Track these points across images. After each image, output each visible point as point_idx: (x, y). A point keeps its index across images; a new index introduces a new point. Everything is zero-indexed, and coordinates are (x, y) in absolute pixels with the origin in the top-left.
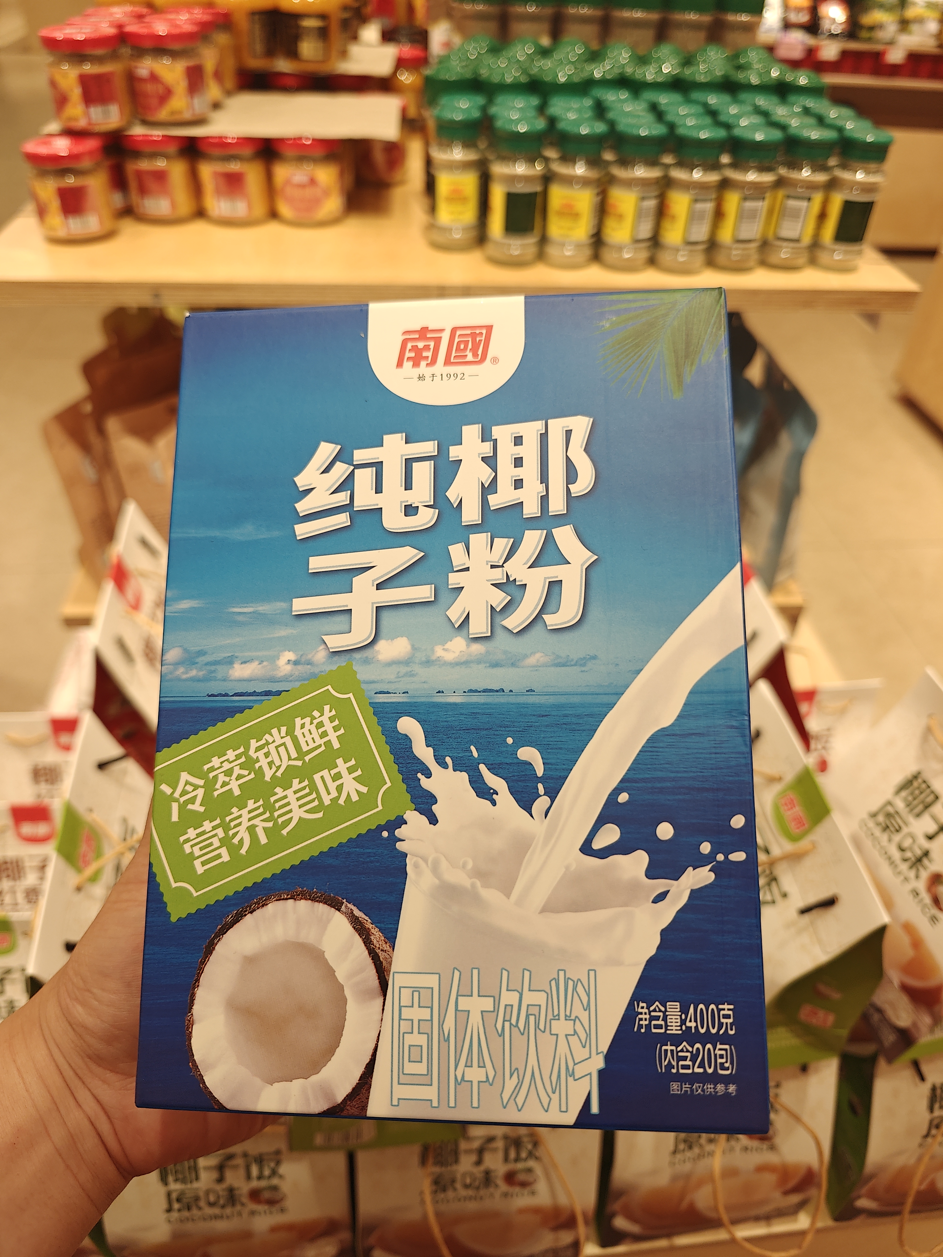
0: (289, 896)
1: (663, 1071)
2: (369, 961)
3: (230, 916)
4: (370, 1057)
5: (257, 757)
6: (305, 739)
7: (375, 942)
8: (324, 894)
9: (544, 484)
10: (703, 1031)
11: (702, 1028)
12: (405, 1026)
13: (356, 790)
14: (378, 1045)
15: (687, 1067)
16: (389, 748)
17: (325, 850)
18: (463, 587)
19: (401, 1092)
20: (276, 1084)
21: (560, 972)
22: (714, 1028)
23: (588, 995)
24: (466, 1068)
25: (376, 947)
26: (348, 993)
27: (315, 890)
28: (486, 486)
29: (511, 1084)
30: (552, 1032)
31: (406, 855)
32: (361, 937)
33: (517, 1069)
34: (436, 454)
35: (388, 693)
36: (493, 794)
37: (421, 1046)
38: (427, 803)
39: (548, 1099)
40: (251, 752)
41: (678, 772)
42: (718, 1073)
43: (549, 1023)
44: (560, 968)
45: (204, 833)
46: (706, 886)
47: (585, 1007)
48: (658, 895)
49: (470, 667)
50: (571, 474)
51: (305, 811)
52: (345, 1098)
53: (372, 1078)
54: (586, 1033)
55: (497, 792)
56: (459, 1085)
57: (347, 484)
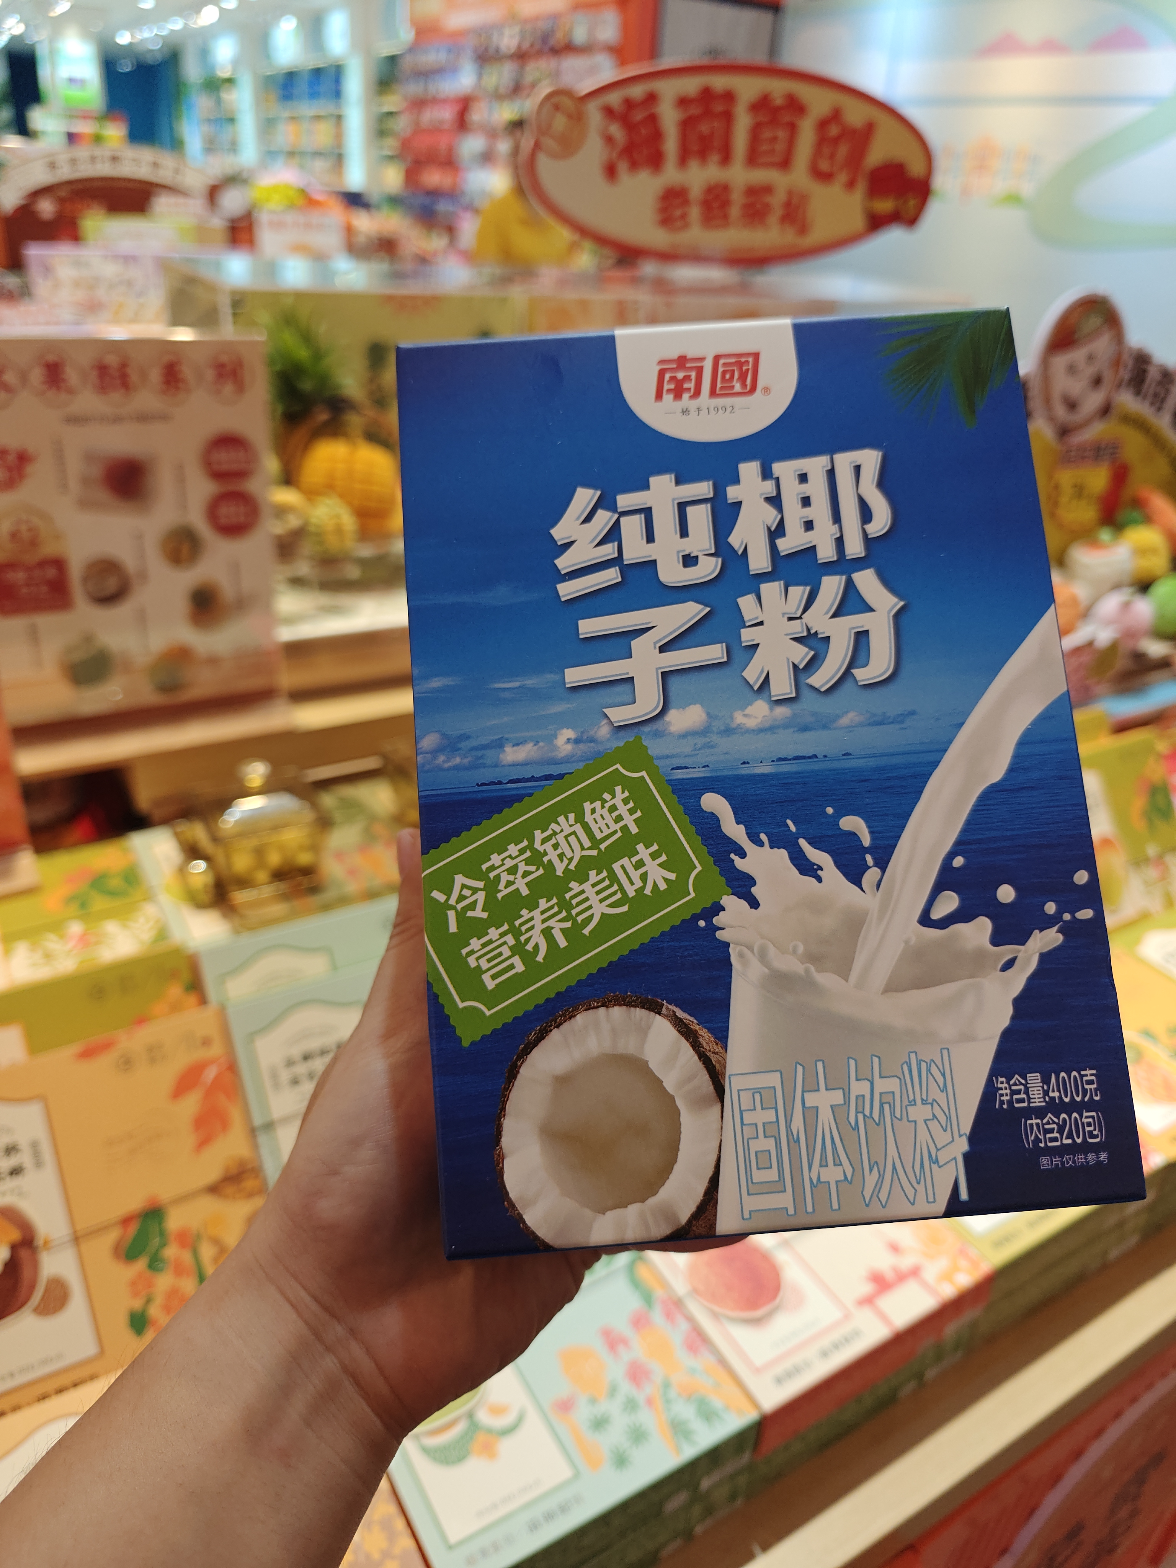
0: (600, 1004)
1: (1031, 1147)
2: (700, 1065)
3: (533, 1034)
4: (713, 1170)
5: (545, 850)
6: (598, 826)
7: (704, 1044)
8: (640, 998)
9: (837, 525)
10: (1067, 1100)
11: (1066, 1097)
12: (748, 1132)
13: (664, 878)
14: (720, 1156)
15: (1054, 1140)
16: (695, 828)
17: (636, 947)
18: (758, 644)
19: (753, 1203)
20: (609, 1214)
21: (911, 1054)
22: (1078, 1096)
23: (944, 1076)
24: (822, 1169)
25: (706, 1050)
26: (680, 1103)
27: (629, 993)
28: (773, 529)
29: (871, 1179)
30: (910, 1119)
31: (727, 945)
32: (687, 1041)
33: (876, 1162)
34: (711, 495)
35: (687, 768)
36: (817, 870)
37: (769, 1151)
38: (745, 885)
39: (913, 1191)
40: (537, 845)
41: (1012, 830)
42: (1088, 1142)
43: (904, 1110)
44: (911, 1050)
45: (490, 942)
46: (1055, 949)
47: (942, 1089)
48: (1004, 963)
49: (777, 733)
50: (866, 514)
51: (606, 906)
52: (690, 1218)
53: (717, 1193)
54: (946, 1116)
55: (821, 867)
56: (815, 1187)
57: (613, 534)
